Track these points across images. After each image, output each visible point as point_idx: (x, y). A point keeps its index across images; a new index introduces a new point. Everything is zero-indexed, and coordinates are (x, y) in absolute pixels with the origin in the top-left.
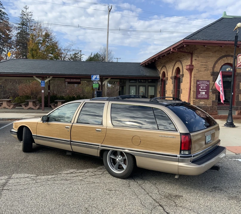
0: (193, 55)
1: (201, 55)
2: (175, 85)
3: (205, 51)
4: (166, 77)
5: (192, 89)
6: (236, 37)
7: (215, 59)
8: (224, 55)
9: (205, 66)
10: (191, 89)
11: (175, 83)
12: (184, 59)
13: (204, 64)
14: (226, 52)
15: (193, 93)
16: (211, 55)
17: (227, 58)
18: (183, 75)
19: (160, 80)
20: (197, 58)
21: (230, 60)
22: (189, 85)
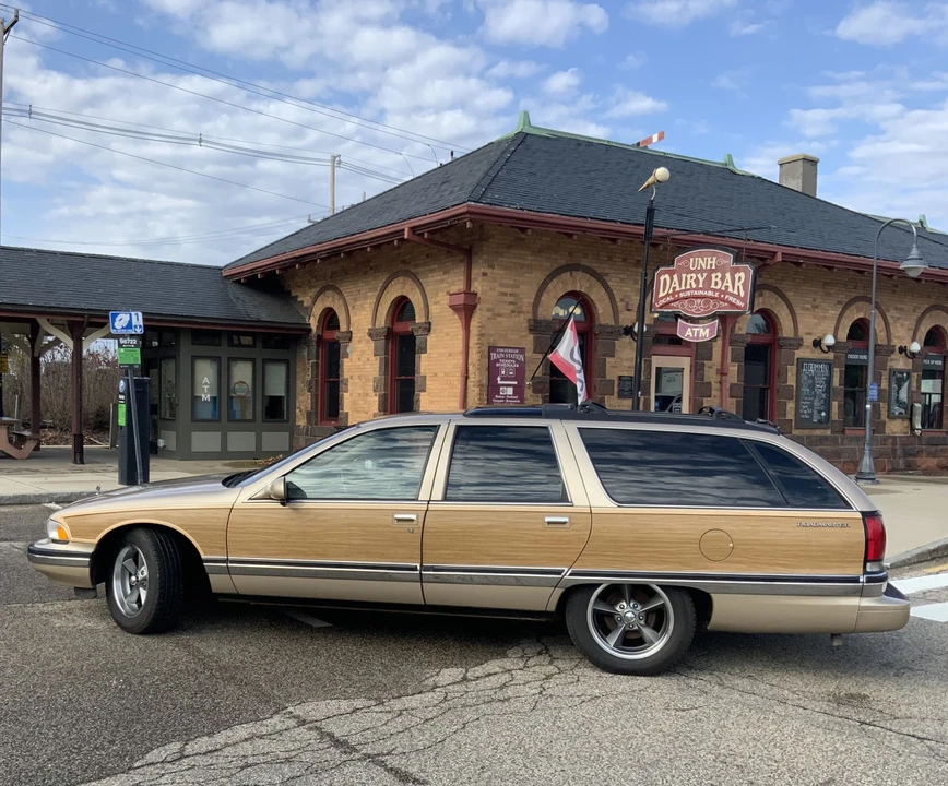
0: (474, 258)
1: (500, 259)
2: (386, 359)
3: (510, 247)
4: (343, 327)
5: (471, 376)
6: (650, 212)
7: (539, 277)
8: (563, 262)
9: (512, 299)
10: (467, 378)
11: (386, 353)
12: (432, 271)
13: (509, 290)
14: (570, 254)
15: (477, 390)
16: (528, 262)
17: (571, 275)
18: (428, 328)
19: (315, 339)
20: (488, 271)
21: (581, 283)
22: (460, 360)
